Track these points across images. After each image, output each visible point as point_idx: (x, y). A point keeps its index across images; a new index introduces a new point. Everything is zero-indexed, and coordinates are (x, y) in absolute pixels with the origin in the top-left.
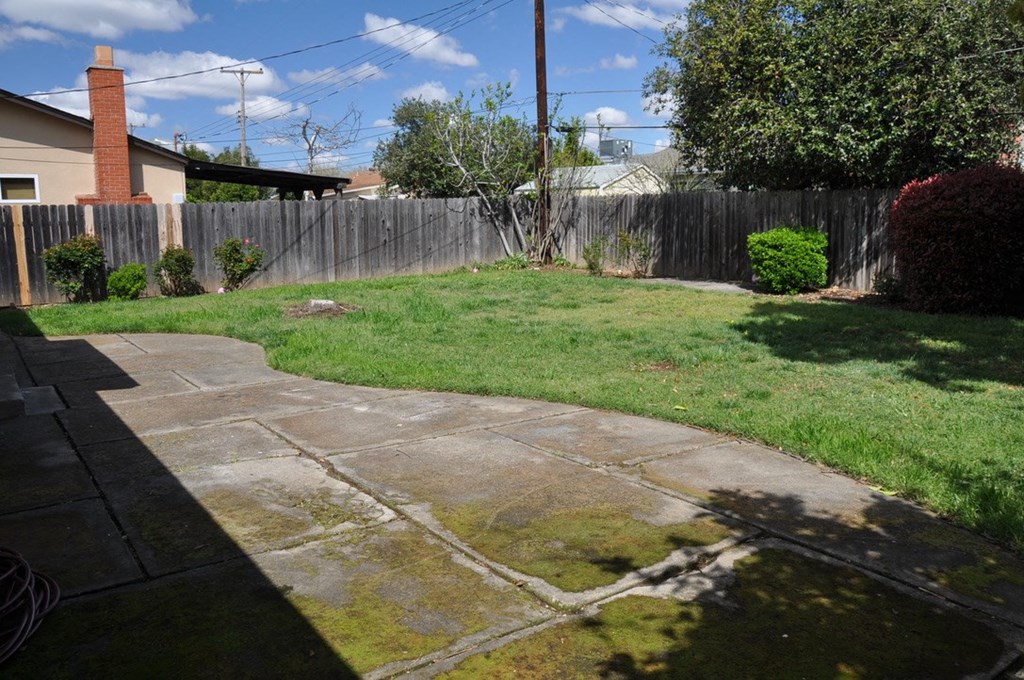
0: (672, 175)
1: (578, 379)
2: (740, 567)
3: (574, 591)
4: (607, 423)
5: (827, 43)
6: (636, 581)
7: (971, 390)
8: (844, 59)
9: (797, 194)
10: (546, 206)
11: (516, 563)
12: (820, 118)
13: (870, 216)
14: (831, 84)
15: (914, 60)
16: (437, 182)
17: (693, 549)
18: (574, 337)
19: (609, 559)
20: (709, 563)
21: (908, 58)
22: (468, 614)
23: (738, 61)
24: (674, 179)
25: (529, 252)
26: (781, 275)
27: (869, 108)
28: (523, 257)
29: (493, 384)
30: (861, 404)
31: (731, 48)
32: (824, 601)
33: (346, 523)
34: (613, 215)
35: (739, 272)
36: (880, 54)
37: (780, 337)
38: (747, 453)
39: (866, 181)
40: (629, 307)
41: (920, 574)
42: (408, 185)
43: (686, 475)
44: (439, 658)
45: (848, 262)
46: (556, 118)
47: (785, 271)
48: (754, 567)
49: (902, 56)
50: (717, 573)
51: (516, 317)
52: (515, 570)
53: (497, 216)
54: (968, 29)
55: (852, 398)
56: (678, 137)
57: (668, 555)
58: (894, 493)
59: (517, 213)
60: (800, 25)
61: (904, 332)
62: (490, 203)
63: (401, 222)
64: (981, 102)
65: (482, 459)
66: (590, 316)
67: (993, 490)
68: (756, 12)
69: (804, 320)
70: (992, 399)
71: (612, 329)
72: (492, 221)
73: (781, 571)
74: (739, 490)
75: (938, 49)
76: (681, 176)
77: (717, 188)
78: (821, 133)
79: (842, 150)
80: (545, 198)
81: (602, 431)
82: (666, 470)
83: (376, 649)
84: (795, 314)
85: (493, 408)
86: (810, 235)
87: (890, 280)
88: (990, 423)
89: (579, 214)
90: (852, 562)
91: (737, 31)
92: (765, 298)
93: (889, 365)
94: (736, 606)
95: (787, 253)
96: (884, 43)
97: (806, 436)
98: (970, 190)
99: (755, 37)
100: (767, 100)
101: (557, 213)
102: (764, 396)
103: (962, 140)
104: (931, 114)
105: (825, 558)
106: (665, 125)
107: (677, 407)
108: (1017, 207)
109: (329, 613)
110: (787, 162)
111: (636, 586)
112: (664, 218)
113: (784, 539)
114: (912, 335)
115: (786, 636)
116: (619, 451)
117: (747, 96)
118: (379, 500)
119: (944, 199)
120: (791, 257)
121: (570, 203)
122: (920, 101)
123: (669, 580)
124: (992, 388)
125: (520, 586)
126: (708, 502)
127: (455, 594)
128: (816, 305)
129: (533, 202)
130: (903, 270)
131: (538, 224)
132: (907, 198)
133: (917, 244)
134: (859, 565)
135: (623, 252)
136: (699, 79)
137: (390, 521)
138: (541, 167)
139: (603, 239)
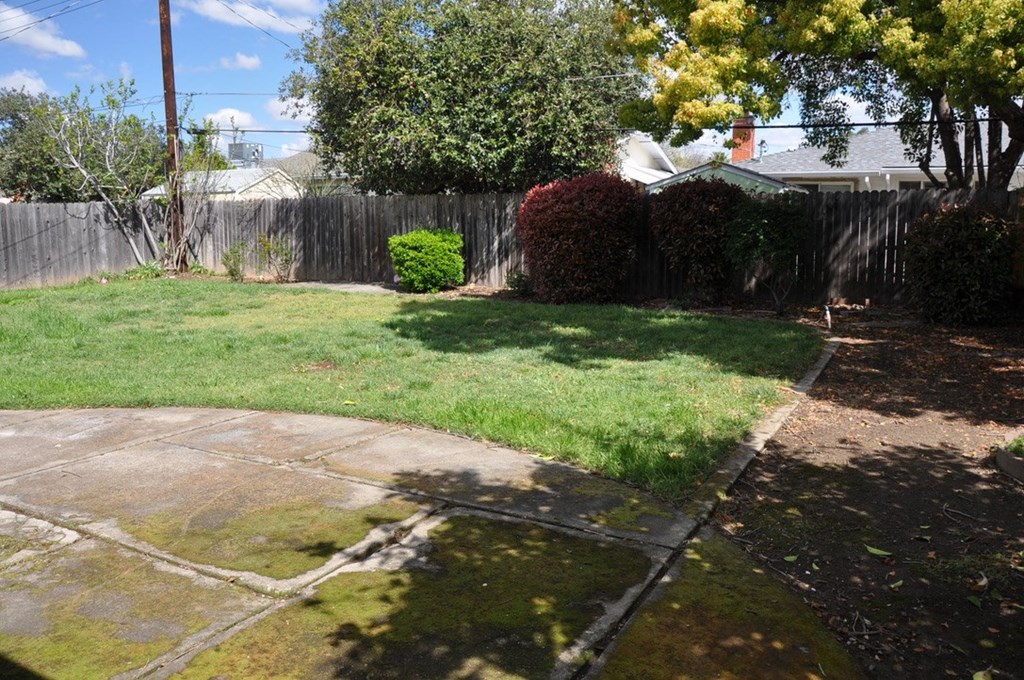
0: (310, 179)
1: (243, 384)
2: (434, 535)
3: (287, 578)
4: (281, 423)
5: (456, 58)
6: (343, 561)
7: (599, 367)
8: (472, 73)
9: (433, 199)
10: (179, 212)
11: (223, 562)
12: (452, 127)
13: (499, 218)
14: (462, 96)
15: (532, 79)
16: (50, 185)
17: (389, 526)
18: (230, 344)
19: (313, 545)
20: (405, 537)
21: (527, 76)
22: (186, 617)
23: (374, 70)
24: (313, 183)
25: (162, 260)
26: (422, 275)
27: (495, 119)
28: (156, 265)
29: (155, 395)
30: (511, 386)
31: (368, 58)
32: (512, 552)
33: (23, 552)
34: (251, 220)
35: (380, 274)
36: (503, 71)
37: (429, 332)
38: (419, 437)
39: (494, 186)
40: (279, 312)
41: (585, 519)
42: (13, 187)
43: (368, 462)
44: (167, 661)
45: (482, 260)
46: (186, 119)
47: (426, 271)
48: (445, 534)
49: (522, 74)
50: (416, 543)
51: (162, 327)
52: (223, 568)
53: (125, 222)
54: (573, 56)
55: (504, 381)
56: (317, 142)
57: (368, 534)
58: (551, 458)
59: (147, 219)
60: (431, 39)
61: (538, 322)
62: (117, 208)
63: (12, 230)
64: (588, 118)
65: (160, 470)
66: (241, 322)
67: (629, 446)
68: (390, 24)
69: (449, 316)
70: (617, 373)
71: (266, 334)
72: (120, 228)
73: (470, 533)
74: (419, 471)
75: (552, 71)
76: (318, 181)
77: (355, 193)
78: (453, 141)
79: (473, 157)
80: (178, 204)
81: (277, 431)
82: (347, 460)
83: (96, 667)
84: (440, 310)
85: (159, 419)
86: (447, 237)
87: (521, 276)
88: (618, 393)
89: (215, 219)
90: (528, 518)
91: (373, 41)
92: (409, 297)
93: (530, 351)
94: (438, 567)
95: (426, 254)
96: (506, 62)
97: (471, 417)
98: (584, 194)
99: (390, 48)
100: (403, 109)
101: (191, 218)
102: (426, 386)
103: (574, 151)
104: (548, 127)
105: (506, 518)
106: (303, 129)
107: (347, 402)
108: (621, 210)
109: (28, 644)
110: (422, 168)
111: (344, 564)
112: (304, 222)
113: (468, 507)
114: (545, 323)
115: (485, 585)
116: (298, 448)
117: (384, 104)
118: (56, 524)
119: (563, 202)
120: (431, 258)
121: (205, 208)
122: (538, 115)
123: (374, 555)
124: (616, 365)
125: (232, 582)
126: (394, 484)
127: (168, 600)
128: (457, 302)
129: (164, 207)
130: (532, 266)
131: (172, 231)
132: (532, 201)
133: (543, 242)
134: (534, 519)
135: (264, 257)
136: (337, 86)
137: (75, 542)
138: (172, 170)
139: (242, 244)
